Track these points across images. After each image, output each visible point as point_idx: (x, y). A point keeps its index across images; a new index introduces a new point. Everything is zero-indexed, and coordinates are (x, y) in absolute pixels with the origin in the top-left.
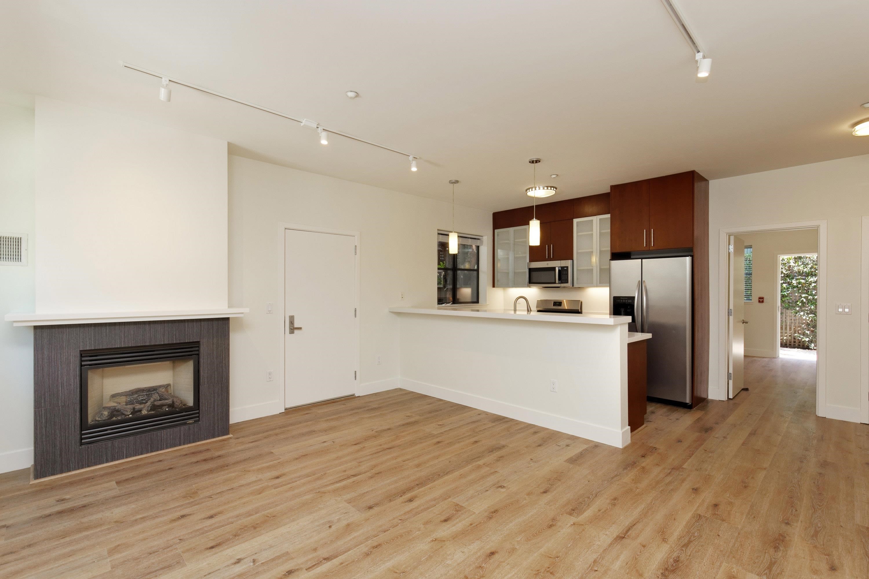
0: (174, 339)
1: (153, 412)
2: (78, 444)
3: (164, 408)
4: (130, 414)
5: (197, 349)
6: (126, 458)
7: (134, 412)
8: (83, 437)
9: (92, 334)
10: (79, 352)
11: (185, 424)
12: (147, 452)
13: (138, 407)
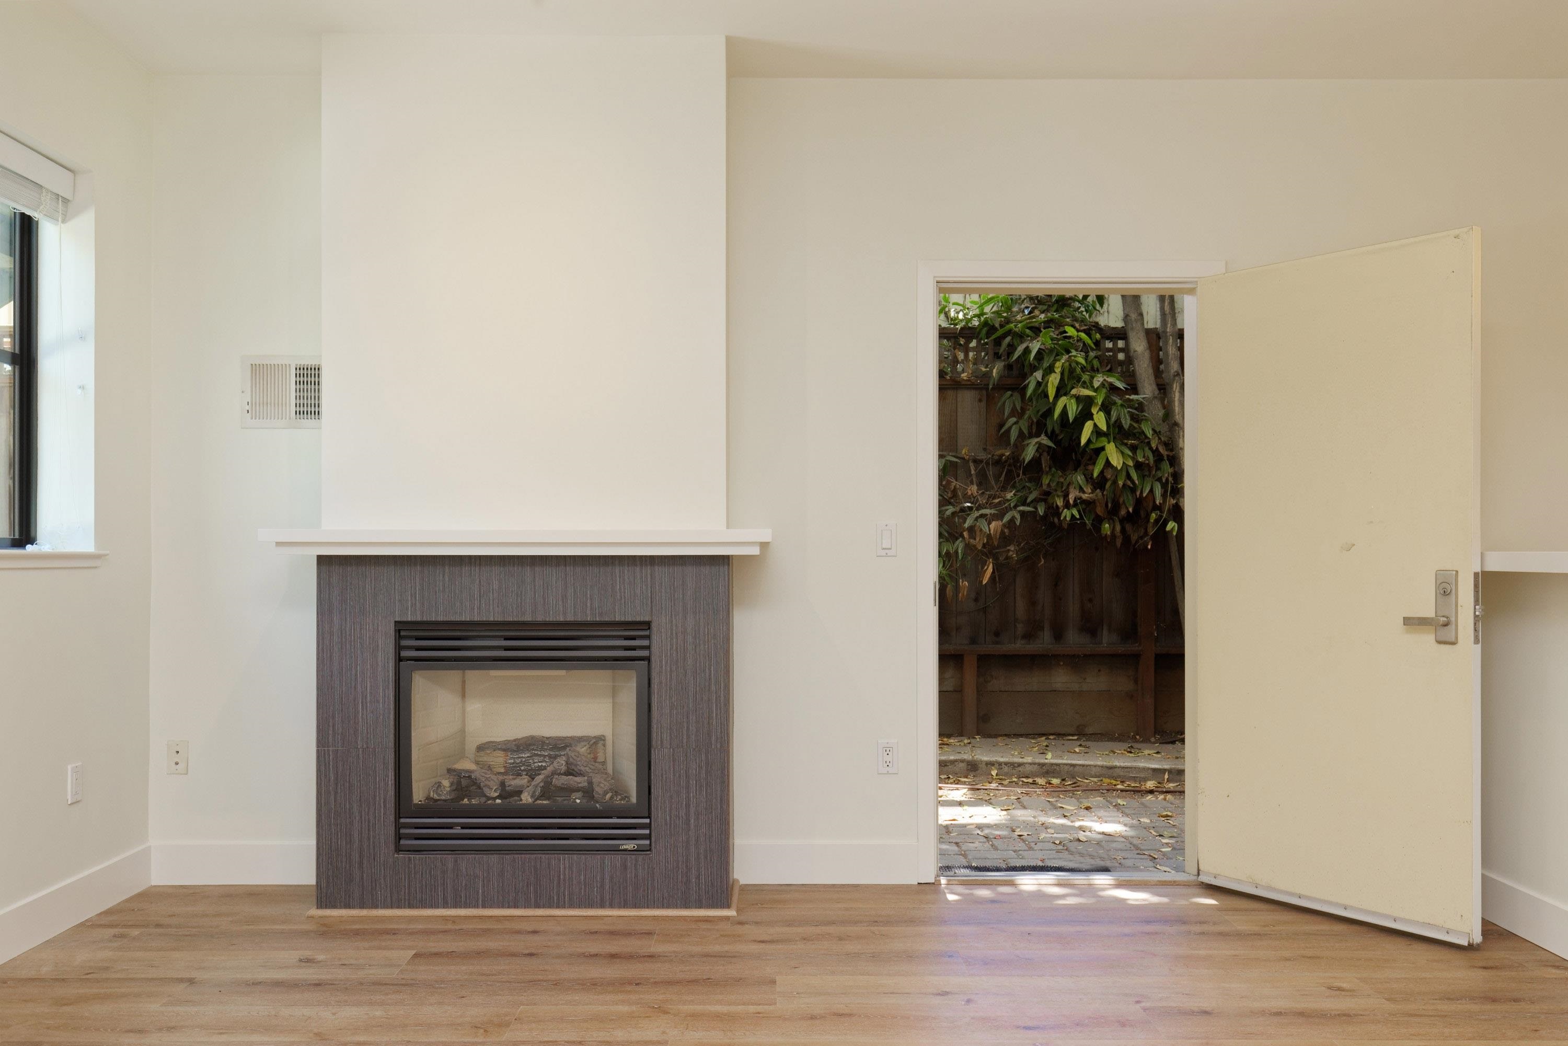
0: (588, 612)
1: (545, 802)
2: (392, 847)
3: (574, 796)
4: (498, 797)
5: (645, 643)
6: (484, 907)
7: (507, 793)
8: (403, 831)
9: (417, 584)
10: (392, 625)
11: (616, 850)
12: (527, 906)
13: (514, 782)
